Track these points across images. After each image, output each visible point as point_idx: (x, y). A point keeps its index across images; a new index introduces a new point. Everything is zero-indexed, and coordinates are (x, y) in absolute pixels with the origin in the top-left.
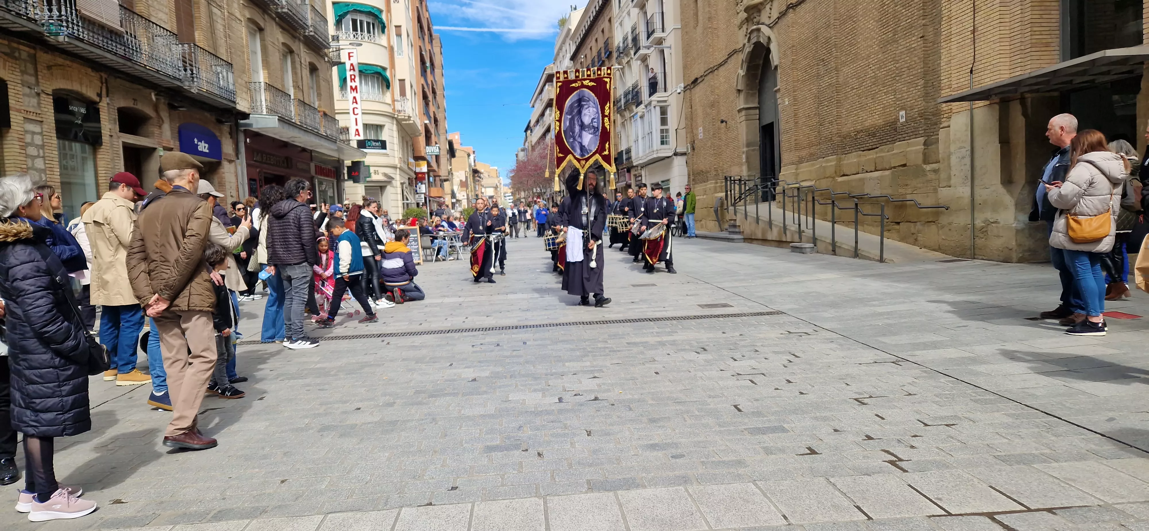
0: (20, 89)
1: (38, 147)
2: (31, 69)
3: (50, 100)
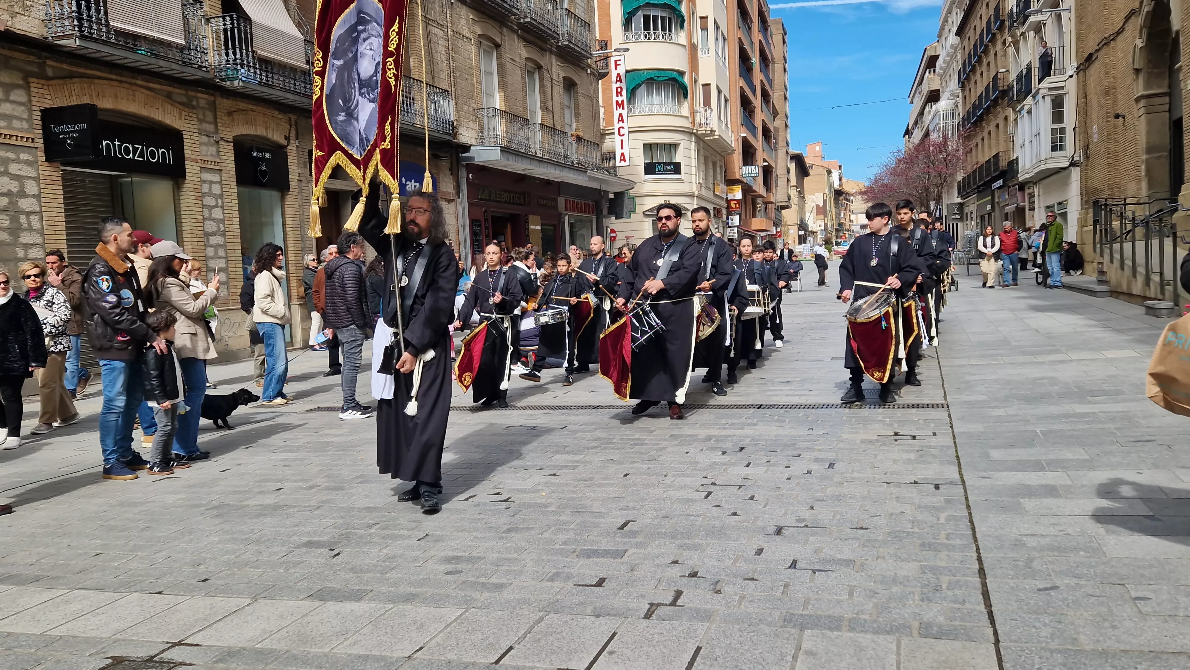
0: (197, 138)
1: (216, 197)
2: (210, 117)
3: (231, 147)
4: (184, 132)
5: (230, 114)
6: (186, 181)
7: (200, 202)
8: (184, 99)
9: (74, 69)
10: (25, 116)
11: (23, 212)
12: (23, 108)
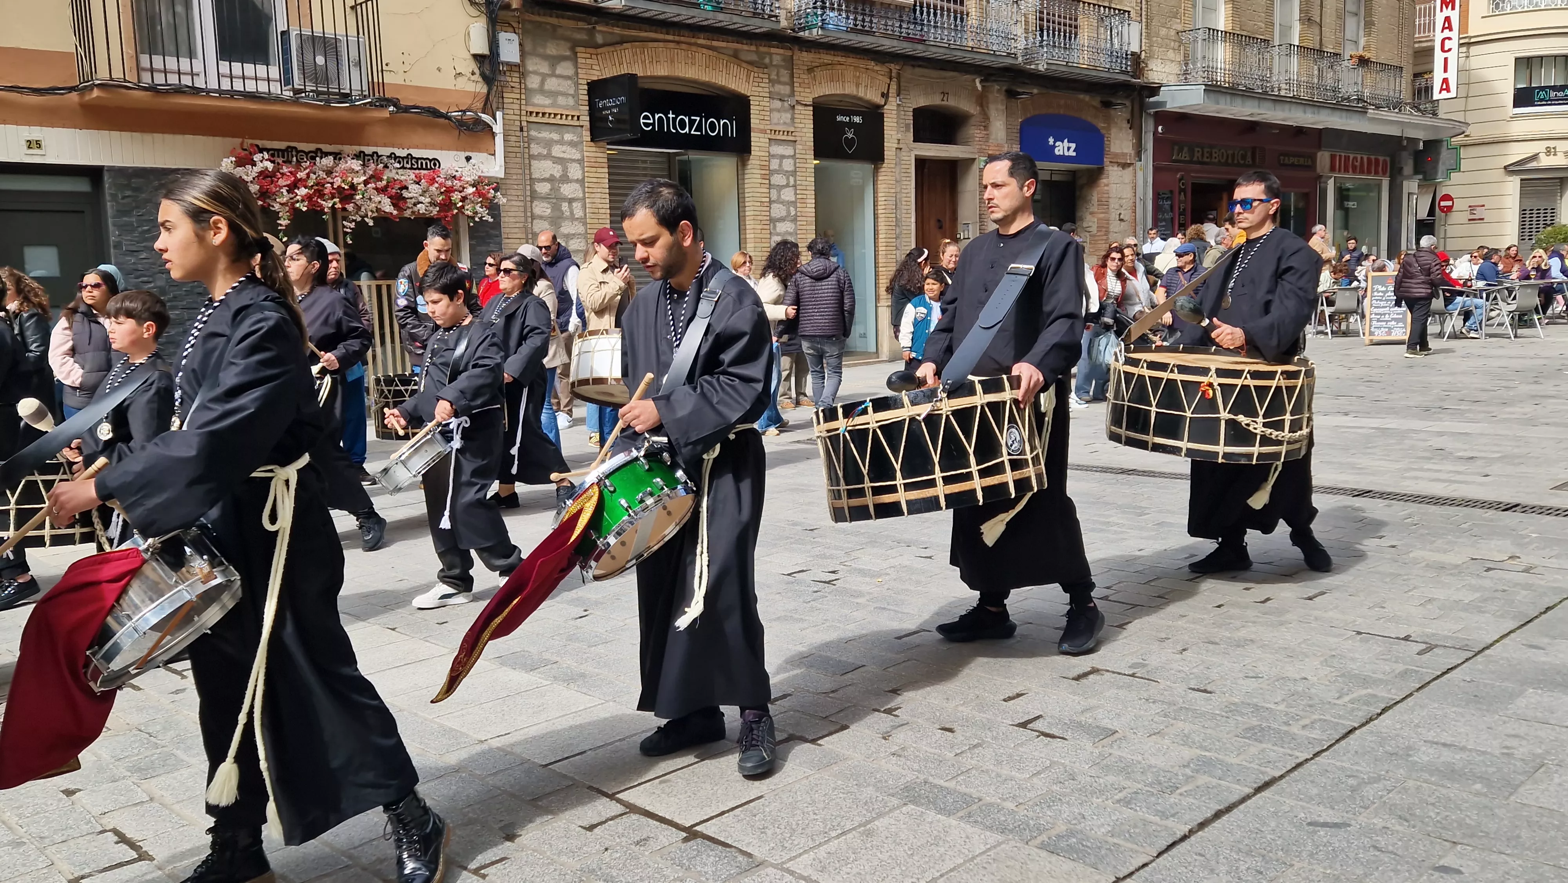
0: (767, 104)
1: (787, 174)
2: (785, 75)
3: (809, 112)
4: (751, 98)
5: (810, 70)
6: (751, 157)
7: (767, 182)
8: (754, 57)
9: (627, 32)
10: (572, 92)
11: (565, 199)
12: (569, 82)
